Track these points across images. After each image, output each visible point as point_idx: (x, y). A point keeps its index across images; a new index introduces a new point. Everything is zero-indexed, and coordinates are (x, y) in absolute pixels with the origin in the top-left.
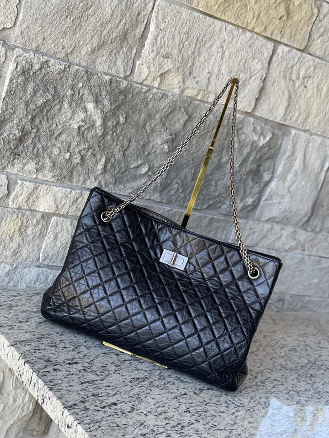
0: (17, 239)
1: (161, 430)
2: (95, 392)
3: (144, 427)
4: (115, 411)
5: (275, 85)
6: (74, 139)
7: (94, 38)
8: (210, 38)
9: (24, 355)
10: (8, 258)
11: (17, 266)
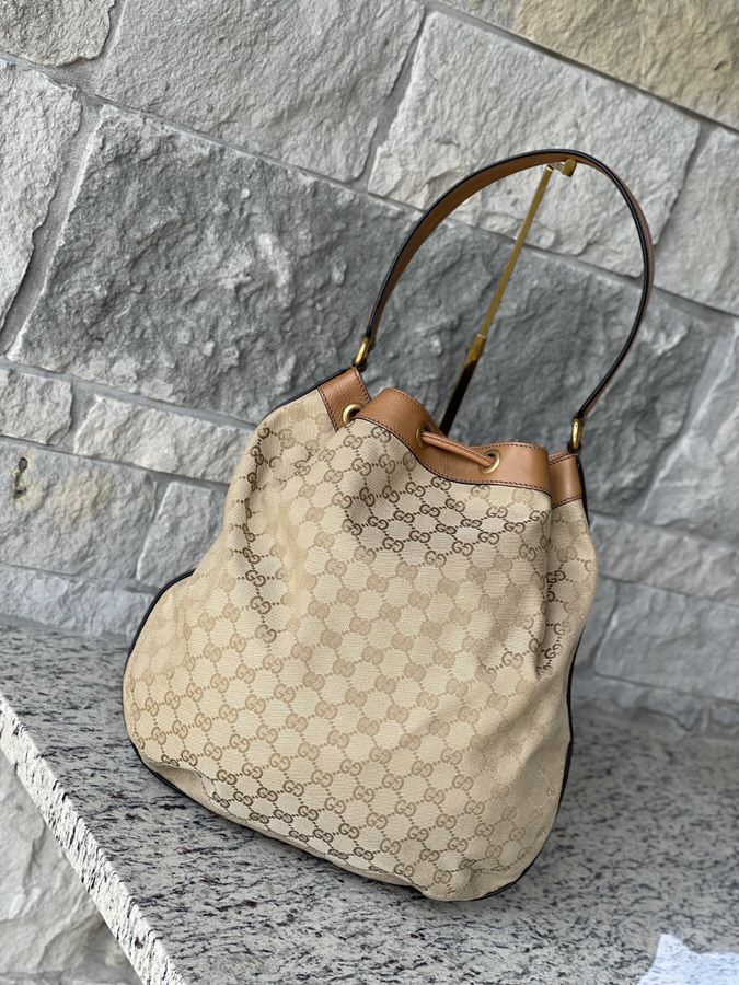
0: (88, 526)
1: (347, 971)
2: (212, 874)
3: (310, 959)
4: (250, 919)
5: (699, 218)
6: (224, 313)
7: (282, 91)
8: (550, 105)
9: (66, 779)
10: (66, 566)
11: (84, 584)
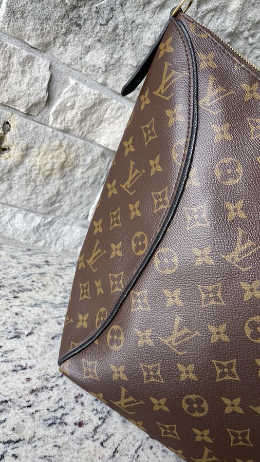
0: (57, 182)
11: (52, 220)
